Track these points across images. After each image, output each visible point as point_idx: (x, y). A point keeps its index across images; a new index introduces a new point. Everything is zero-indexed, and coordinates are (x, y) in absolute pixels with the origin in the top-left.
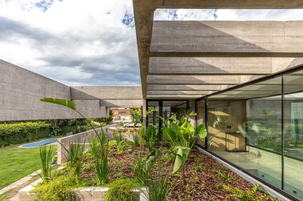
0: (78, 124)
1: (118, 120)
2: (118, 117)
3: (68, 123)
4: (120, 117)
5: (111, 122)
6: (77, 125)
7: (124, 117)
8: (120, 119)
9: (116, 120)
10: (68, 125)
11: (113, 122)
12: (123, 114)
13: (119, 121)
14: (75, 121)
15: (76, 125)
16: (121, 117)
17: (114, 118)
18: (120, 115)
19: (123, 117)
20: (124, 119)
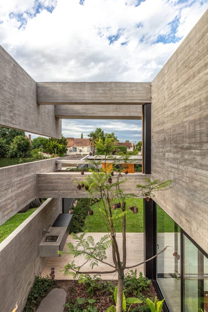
0: (21, 156)
1: (73, 152)
2: (73, 147)
3: (6, 154)
4: (76, 148)
5: (64, 154)
6: (19, 158)
7: (81, 148)
8: (75, 150)
9: (71, 152)
10: (5, 157)
11: (67, 154)
12: (80, 144)
13: (75, 153)
14: (15, 152)
15: (17, 157)
16: (78, 148)
17: (69, 149)
18: (75, 146)
19: (79, 148)
20: (81, 151)
